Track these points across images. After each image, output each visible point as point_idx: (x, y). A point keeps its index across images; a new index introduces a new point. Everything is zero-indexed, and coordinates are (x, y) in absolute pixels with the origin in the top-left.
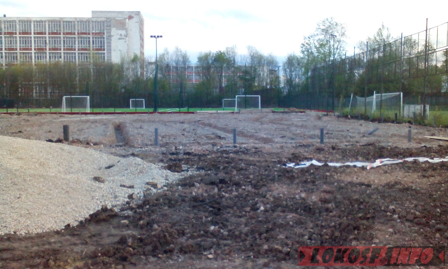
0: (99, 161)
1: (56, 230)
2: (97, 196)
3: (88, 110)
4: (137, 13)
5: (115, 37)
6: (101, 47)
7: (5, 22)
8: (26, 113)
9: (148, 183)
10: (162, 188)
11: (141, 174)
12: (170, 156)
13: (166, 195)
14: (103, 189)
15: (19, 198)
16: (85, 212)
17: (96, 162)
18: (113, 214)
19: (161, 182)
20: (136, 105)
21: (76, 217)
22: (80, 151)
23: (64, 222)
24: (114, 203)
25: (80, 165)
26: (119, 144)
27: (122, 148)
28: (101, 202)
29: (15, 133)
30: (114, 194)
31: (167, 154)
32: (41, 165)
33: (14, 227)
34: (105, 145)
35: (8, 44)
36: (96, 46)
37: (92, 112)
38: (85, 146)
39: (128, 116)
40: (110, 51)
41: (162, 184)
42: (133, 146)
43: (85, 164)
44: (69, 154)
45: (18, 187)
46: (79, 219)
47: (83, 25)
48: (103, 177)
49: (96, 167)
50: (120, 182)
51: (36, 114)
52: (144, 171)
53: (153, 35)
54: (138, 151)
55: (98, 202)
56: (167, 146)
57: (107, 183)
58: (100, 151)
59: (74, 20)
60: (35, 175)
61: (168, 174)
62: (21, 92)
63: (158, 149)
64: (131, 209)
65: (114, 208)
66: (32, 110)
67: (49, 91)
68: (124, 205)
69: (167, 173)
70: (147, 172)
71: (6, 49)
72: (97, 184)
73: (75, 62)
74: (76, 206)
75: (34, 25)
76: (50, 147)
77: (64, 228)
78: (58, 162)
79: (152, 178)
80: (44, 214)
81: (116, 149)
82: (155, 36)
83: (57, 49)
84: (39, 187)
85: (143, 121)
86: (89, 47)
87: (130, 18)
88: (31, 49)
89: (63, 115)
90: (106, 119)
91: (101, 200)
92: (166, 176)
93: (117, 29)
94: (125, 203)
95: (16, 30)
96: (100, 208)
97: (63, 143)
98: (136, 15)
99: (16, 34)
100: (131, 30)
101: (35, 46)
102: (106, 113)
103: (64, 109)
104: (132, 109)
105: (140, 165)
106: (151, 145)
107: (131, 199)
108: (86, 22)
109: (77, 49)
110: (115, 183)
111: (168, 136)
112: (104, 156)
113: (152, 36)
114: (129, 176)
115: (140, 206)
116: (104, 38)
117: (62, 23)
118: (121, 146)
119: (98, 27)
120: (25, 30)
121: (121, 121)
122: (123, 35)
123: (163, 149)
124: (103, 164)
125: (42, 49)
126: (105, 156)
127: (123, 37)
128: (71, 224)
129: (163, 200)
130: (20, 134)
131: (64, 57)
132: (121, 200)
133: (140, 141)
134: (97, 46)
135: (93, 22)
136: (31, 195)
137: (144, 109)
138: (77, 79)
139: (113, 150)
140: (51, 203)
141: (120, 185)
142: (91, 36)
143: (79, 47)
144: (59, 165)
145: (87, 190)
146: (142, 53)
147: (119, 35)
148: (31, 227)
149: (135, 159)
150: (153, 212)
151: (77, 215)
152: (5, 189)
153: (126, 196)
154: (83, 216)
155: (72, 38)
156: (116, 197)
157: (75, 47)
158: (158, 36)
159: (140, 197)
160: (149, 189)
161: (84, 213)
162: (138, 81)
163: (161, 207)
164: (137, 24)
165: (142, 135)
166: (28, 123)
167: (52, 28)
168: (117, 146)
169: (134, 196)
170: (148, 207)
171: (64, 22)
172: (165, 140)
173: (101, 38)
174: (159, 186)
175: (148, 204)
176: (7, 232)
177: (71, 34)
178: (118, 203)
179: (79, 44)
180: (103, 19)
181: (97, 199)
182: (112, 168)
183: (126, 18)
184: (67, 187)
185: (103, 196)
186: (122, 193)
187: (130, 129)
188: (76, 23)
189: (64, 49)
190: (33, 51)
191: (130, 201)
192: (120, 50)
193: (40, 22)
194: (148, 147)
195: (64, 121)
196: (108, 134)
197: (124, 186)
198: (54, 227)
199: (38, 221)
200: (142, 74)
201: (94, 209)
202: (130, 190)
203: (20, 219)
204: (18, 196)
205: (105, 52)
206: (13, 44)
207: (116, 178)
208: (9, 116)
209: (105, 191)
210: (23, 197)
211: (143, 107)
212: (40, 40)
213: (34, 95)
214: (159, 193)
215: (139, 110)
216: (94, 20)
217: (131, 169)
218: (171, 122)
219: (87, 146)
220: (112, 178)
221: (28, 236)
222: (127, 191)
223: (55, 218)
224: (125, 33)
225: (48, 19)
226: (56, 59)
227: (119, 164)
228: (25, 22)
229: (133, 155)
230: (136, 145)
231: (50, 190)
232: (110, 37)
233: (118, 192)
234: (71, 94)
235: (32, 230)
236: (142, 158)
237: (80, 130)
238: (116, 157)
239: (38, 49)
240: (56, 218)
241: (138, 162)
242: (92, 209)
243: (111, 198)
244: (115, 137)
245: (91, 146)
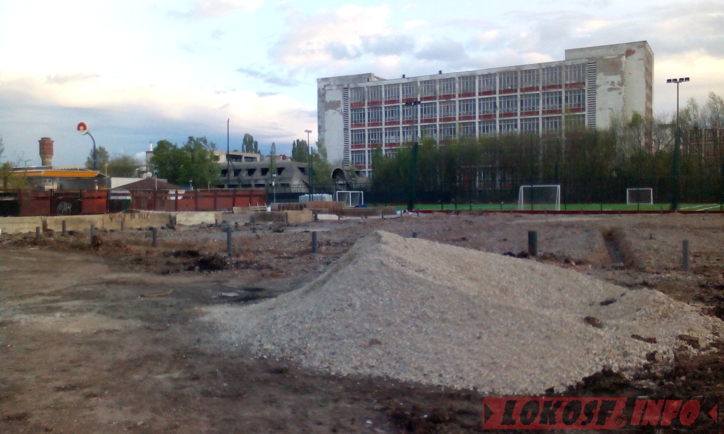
0: (590, 292)
1: (532, 395)
2: (594, 350)
3: (558, 207)
4: (641, 44)
5: (602, 88)
6: (579, 105)
7: (440, 80)
8: (467, 210)
9: (681, 337)
10: (707, 348)
11: (666, 320)
12: (715, 292)
13: (717, 362)
14: (604, 339)
15: (479, 338)
16: (576, 372)
17: (585, 292)
18: (622, 382)
19: (705, 337)
20: (638, 198)
21: (562, 378)
22: (559, 273)
23: (545, 384)
24: (624, 364)
25: (560, 296)
26: (617, 265)
27: (623, 271)
28: (601, 360)
29: (457, 240)
30: (623, 349)
31: (708, 287)
32: (502, 291)
33: (473, 381)
34: (595, 266)
35: (444, 111)
36: (571, 105)
37: (564, 210)
38: (563, 264)
39: (624, 217)
40: (593, 111)
41: (708, 342)
42: (642, 270)
43: (567, 295)
44: (542, 278)
45: (477, 322)
46: (566, 382)
47: (552, 74)
48: (601, 318)
49: (584, 300)
50: (629, 329)
51: (481, 213)
52: (670, 315)
53: (672, 78)
54: (653, 279)
55: (597, 359)
56: (707, 273)
57: (607, 328)
58: (588, 274)
59: (538, 67)
60: (500, 307)
61: (716, 324)
62: (460, 181)
63: (690, 278)
64: (654, 378)
65: (624, 373)
66: (476, 207)
67: (498, 178)
68: (641, 370)
69: (715, 322)
70: (676, 317)
71: (440, 120)
72: (591, 328)
73: (538, 132)
74: (562, 361)
75: (480, 81)
76: (515, 265)
77: (544, 393)
78: (526, 288)
79: (687, 328)
80: (515, 367)
81: (614, 274)
82: (675, 80)
83: (511, 115)
84: (507, 325)
85: (653, 227)
86: (560, 107)
87: (629, 53)
88: (474, 118)
89: (520, 214)
90: (588, 222)
91: (600, 357)
92: (714, 327)
93: (606, 75)
94: (642, 366)
95: (454, 91)
96: (600, 369)
97: (529, 258)
98: (639, 47)
99: (454, 96)
100: (630, 74)
101: (480, 113)
102: (586, 213)
103: (521, 206)
104: (629, 205)
105: (663, 303)
106: (674, 269)
107: (652, 362)
108: (556, 68)
109: (541, 112)
110: (620, 331)
111: (705, 253)
112: (597, 284)
113: (669, 81)
114: (643, 321)
115: (668, 376)
116: (584, 91)
117: (519, 74)
118: (622, 268)
119: (575, 74)
120: (467, 90)
121: (613, 225)
122: (616, 82)
123: (700, 277)
124: (596, 297)
125: (489, 116)
126: (599, 284)
127: (617, 86)
128: (554, 389)
129: (712, 370)
130: (463, 242)
131: (522, 125)
132: (635, 361)
133: (653, 262)
134: (574, 104)
135: (567, 67)
136: (496, 335)
137: (651, 205)
138: (540, 158)
139: (610, 274)
140: (524, 351)
141: (631, 335)
142: (563, 90)
143: (543, 108)
144: (528, 293)
145: (578, 338)
146: (649, 110)
147: (610, 83)
148: (497, 384)
149: (654, 293)
150: (694, 388)
151: (564, 376)
152: (460, 323)
153: (644, 354)
154: (573, 379)
155: (533, 95)
156: (626, 354)
157: (538, 109)
158: (681, 80)
159: (668, 359)
160: (682, 348)
161: (574, 374)
162: (640, 158)
163: (709, 382)
164: (642, 62)
165: (657, 251)
166: (471, 226)
167: (504, 83)
168: (616, 268)
169: (657, 357)
170: (683, 378)
171: (522, 72)
172: (701, 262)
173: (579, 91)
174: (703, 345)
175: (685, 374)
176: (464, 386)
177: (532, 89)
178: (630, 365)
179: (544, 103)
180: (584, 61)
181: (595, 354)
182: (612, 305)
183: (623, 55)
184: (548, 330)
185: (604, 350)
186: (635, 349)
187: (633, 241)
188: (541, 71)
189: (522, 114)
190: (477, 120)
191: (651, 364)
192: (610, 109)
193: (487, 75)
194: (669, 273)
195: (523, 224)
196: (597, 246)
197: (639, 338)
198: (529, 390)
199: (506, 376)
200: (648, 145)
201: (591, 370)
202: (649, 345)
203: (481, 369)
204: (478, 335)
205: (586, 113)
206: (451, 111)
207: (621, 322)
208: (444, 215)
209: (607, 342)
210: (485, 338)
211: (650, 202)
212: (487, 104)
213: (477, 184)
214: (702, 357)
215: (643, 206)
216: (569, 63)
217: (647, 309)
218: (708, 228)
219: (566, 265)
220: (614, 322)
221: (493, 397)
222: (645, 347)
223: (530, 375)
224: (620, 79)
225: (498, 70)
226: (510, 130)
227: (624, 298)
228: (467, 79)
229: (645, 284)
230: (648, 269)
231: (523, 331)
232: (594, 87)
233: (629, 346)
234: (531, 182)
235: (499, 389)
236: (663, 292)
237: (550, 239)
238: (618, 287)
239: (485, 117)
240: (533, 376)
241: (660, 297)
242: (587, 369)
243: (618, 355)
244: (606, 252)
245: (572, 265)
